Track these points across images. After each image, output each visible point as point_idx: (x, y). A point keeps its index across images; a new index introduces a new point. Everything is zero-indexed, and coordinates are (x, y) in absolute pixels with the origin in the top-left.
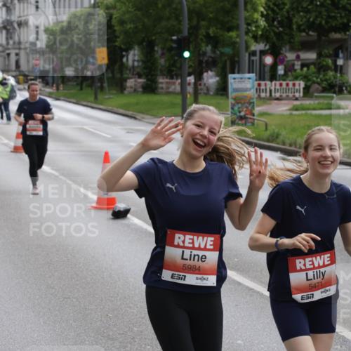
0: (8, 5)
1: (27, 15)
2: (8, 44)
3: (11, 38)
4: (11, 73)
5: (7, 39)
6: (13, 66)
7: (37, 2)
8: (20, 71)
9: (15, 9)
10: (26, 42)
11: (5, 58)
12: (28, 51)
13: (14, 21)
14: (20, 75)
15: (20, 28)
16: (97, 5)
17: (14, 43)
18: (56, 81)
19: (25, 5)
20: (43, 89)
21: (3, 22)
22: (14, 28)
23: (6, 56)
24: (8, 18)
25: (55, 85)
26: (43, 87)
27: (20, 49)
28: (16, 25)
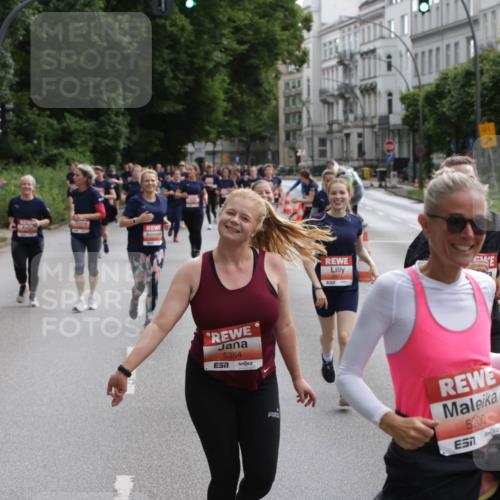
0: (347, 62)
1: (375, 77)
2: (346, 120)
3: (351, 111)
4: (351, 163)
5: (345, 112)
6: (355, 153)
7: (389, 57)
8: (365, 160)
9: (356, 67)
10: (374, 117)
11: (342, 141)
12: (376, 130)
13: (356, 86)
14: (365, 166)
15: (363, 95)
16: (479, 60)
17: (356, 119)
18: (418, 174)
19: (372, 61)
20: (399, 186)
21: (339, 89)
22: (356, 97)
23: (344, 138)
24: (347, 82)
25: (417, 180)
26: (399, 183)
27: (364, 127)
28: (358, 92)
